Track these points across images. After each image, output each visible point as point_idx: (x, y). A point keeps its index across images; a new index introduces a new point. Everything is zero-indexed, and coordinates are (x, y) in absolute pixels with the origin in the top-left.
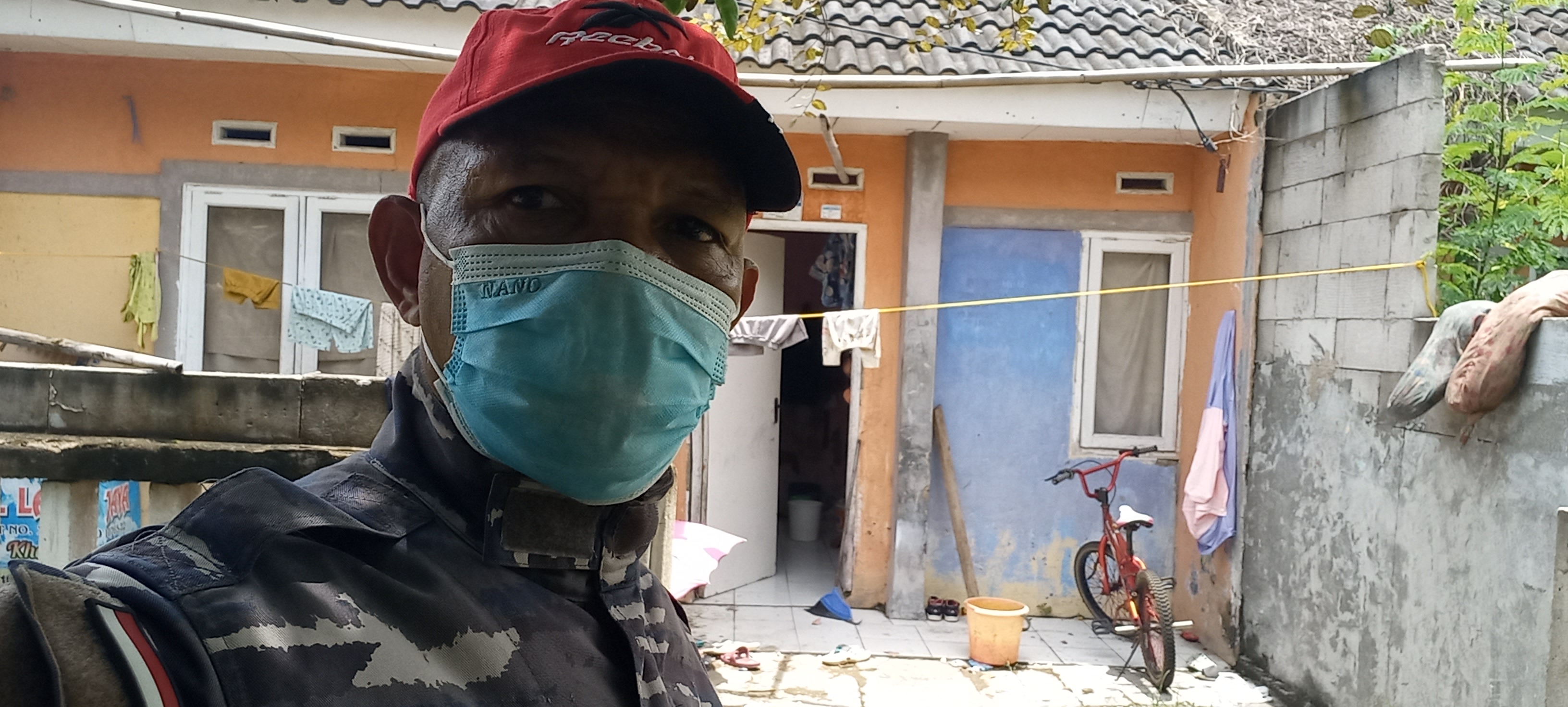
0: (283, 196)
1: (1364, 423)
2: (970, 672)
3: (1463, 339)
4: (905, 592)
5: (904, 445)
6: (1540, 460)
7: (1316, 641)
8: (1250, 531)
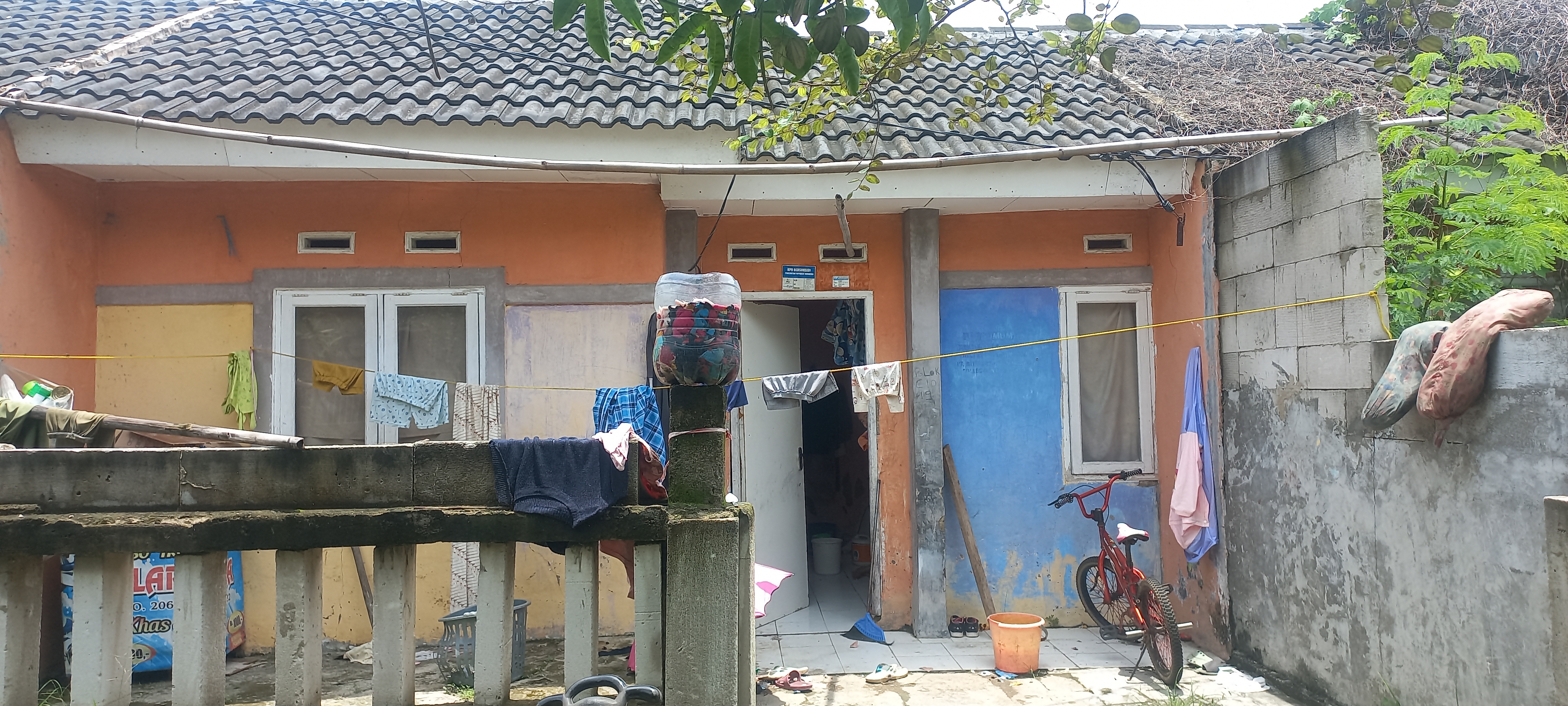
0: (363, 295)
1: (1334, 436)
2: (999, 681)
3: (1425, 354)
4: (929, 614)
5: (919, 481)
6: (1513, 456)
7: (1306, 633)
8: (1232, 539)
